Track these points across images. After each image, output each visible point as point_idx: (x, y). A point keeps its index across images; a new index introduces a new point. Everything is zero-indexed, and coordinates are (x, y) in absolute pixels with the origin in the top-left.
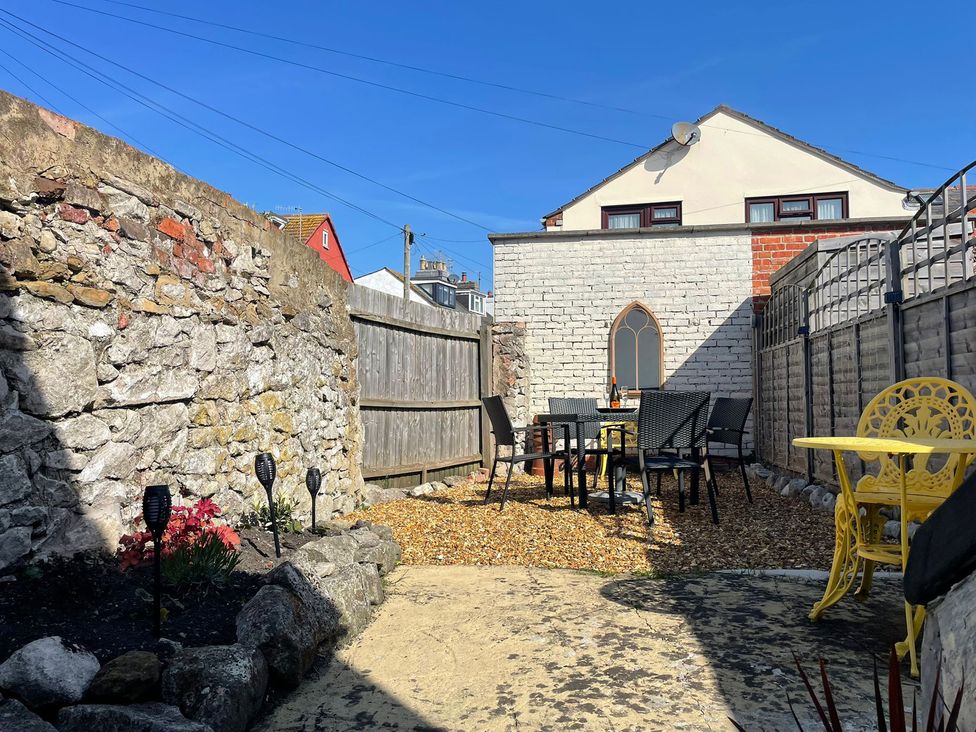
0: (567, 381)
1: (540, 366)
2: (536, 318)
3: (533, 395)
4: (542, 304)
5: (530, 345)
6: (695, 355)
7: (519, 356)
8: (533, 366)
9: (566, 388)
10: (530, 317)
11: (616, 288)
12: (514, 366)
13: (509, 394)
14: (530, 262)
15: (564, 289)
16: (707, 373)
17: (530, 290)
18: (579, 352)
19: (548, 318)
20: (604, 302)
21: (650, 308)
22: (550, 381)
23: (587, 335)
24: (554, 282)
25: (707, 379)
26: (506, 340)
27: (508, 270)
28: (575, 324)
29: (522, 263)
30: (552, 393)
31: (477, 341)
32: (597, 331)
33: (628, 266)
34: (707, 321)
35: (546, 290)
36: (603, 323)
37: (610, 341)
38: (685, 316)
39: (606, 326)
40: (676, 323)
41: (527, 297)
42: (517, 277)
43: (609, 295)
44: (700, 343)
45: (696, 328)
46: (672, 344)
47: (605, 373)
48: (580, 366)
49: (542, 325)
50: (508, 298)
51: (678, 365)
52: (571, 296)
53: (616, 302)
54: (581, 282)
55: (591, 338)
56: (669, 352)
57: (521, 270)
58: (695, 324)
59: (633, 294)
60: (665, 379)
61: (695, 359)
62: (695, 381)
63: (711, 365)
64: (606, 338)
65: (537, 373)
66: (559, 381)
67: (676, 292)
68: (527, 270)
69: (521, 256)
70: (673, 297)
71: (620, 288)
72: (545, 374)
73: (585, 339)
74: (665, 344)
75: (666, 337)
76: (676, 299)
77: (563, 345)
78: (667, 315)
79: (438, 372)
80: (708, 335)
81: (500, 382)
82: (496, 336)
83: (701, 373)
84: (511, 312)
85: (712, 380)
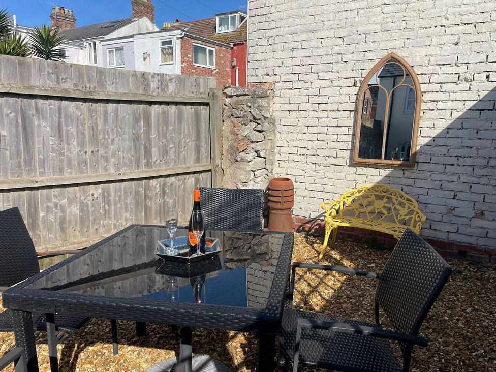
0: (310, 144)
1: (285, 129)
2: (284, 78)
3: (278, 157)
4: (290, 62)
5: (276, 107)
6: (461, 119)
7: (254, 118)
8: (280, 128)
9: (309, 153)
10: (278, 76)
11: (370, 37)
12: (248, 130)
13: (238, 159)
14: (281, 15)
15: (313, 44)
16: (476, 143)
17: (279, 47)
18: (324, 115)
19: (295, 78)
20: (355, 57)
21: (409, 61)
22: (294, 144)
23: (333, 95)
24: (304, 37)
25: (474, 151)
26: (237, 103)
27: (261, 26)
28: (322, 83)
29: (273, 17)
30: (296, 156)
31: (207, 104)
32: (345, 91)
33: (386, 9)
34: (484, 75)
35: (295, 45)
36: (352, 80)
37: (357, 103)
38: (455, 69)
39: (355, 85)
40: (441, 78)
41: (277, 55)
42: (269, 33)
43: (362, 47)
44: (470, 104)
45: (467, 85)
46: (432, 105)
47: (349, 138)
48: (324, 130)
49: (289, 85)
50: (259, 57)
51: (435, 132)
52: (320, 51)
53: (369, 55)
54: (330, 33)
55: (337, 99)
56: (427, 115)
57: (272, 25)
58: (466, 80)
59: (390, 45)
60: (418, 148)
61: (460, 125)
62: (457, 152)
63: (482, 134)
64: (354, 98)
65: (283, 136)
66: (303, 144)
67: (446, 39)
68: (278, 24)
69: (273, 9)
70: (440, 46)
71: (375, 37)
72: (290, 136)
73: (332, 99)
74: (424, 106)
75: (426, 97)
76: (445, 48)
77: (309, 106)
78: (431, 69)
79: (136, 139)
80: (483, 94)
81: (231, 147)
82: (228, 100)
83: (467, 143)
84: (261, 72)
85: (481, 152)
